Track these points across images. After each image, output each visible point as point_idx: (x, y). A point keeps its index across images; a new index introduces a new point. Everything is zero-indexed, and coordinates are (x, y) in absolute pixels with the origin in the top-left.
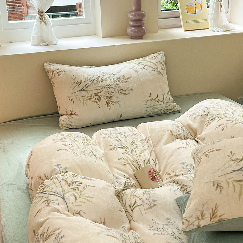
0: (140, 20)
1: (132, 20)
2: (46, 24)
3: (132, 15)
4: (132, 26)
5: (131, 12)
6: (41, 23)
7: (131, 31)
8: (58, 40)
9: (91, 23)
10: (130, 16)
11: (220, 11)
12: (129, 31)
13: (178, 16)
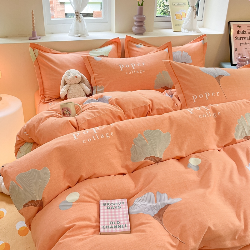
0: (142, 22)
1: (136, 22)
2: (80, 21)
3: (137, 18)
4: (136, 26)
5: (136, 16)
6: (77, 20)
7: (136, 29)
9: (107, 22)
10: (135, 18)
12: (134, 29)
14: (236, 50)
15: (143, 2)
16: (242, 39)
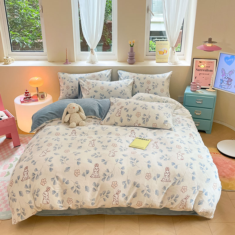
0: (133, 56)
1: (129, 56)
2: (93, 54)
3: (129, 54)
4: (129, 59)
6: (91, 54)
7: (129, 61)
8: (98, 61)
11: (174, 55)
13: (155, 55)
14: (196, 78)
15: (133, 44)
16: (201, 70)
